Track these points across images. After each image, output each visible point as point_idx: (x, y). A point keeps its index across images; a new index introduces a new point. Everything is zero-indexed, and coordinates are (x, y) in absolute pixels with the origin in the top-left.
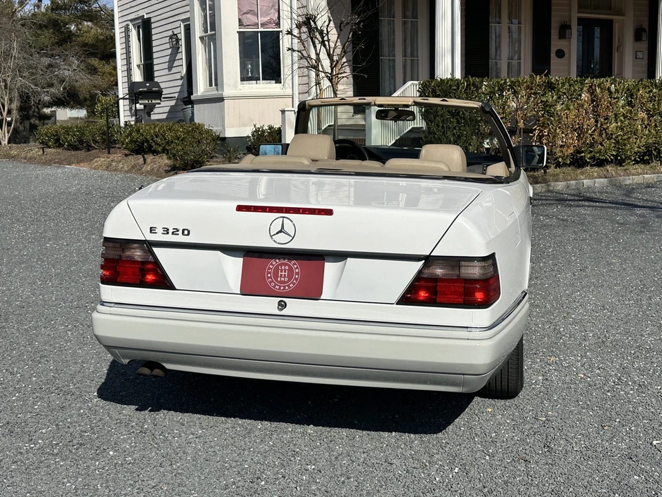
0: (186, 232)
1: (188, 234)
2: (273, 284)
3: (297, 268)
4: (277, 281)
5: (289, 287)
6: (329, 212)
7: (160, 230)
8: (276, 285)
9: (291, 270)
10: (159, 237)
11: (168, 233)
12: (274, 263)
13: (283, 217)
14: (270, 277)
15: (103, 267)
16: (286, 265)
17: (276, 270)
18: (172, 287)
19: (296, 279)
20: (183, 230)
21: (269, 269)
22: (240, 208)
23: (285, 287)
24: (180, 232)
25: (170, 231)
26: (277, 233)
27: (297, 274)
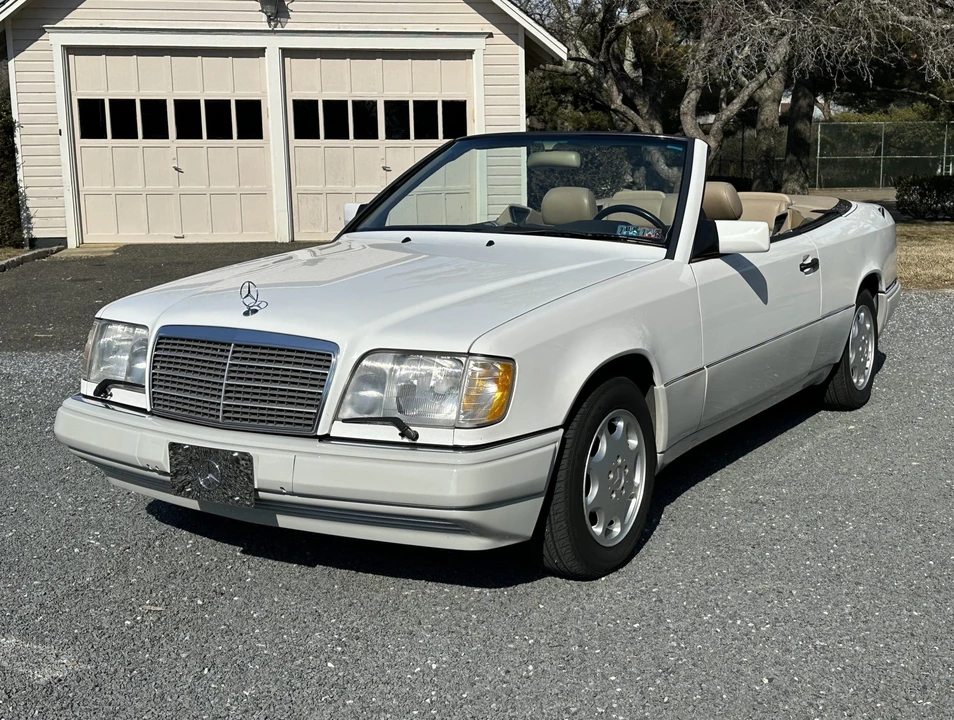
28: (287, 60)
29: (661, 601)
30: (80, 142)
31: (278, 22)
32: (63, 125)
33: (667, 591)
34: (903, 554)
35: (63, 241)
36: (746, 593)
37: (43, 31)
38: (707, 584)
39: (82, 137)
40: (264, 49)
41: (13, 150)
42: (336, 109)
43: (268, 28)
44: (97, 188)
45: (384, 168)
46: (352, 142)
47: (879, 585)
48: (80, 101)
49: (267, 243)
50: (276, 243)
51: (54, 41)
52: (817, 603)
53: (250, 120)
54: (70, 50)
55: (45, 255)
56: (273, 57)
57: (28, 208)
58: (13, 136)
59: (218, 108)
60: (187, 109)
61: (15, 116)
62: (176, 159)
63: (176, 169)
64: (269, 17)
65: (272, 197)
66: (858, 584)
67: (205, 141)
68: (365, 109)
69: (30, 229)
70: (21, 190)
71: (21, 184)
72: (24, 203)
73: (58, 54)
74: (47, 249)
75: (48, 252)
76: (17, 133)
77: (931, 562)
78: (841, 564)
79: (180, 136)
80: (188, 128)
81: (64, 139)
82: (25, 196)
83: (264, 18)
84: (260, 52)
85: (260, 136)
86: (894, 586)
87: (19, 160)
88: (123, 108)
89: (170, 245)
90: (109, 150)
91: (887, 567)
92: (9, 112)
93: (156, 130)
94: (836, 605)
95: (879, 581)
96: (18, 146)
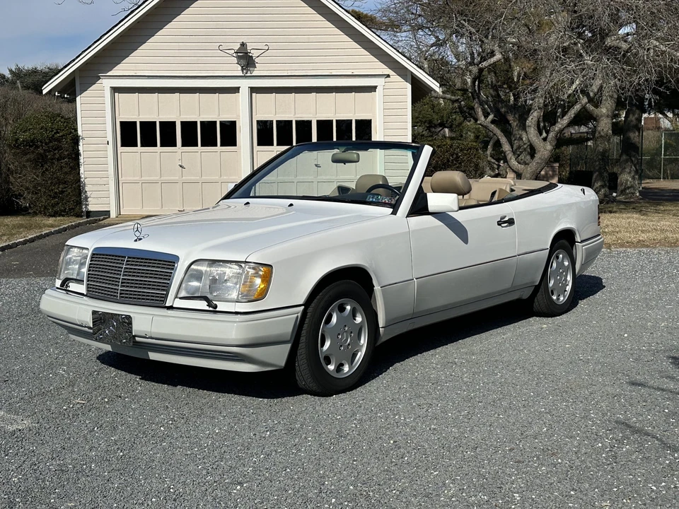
28: (254, 94)
30: (121, 149)
31: (248, 70)
32: (110, 138)
35: (107, 213)
37: (99, 78)
39: (122, 146)
40: (238, 88)
41: (78, 154)
42: (284, 125)
43: (241, 74)
44: (130, 179)
45: (316, 165)
48: (121, 122)
51: (106, 84)
53: (229, 134)
54: (115, 90)
55: (96, 221)
56: (244, 93)
57: (86, 192)
58: (78, 145)
59: (209, 127)
60: (189, 127)
61: (80, 132)
62: (181, 159)
63: (181, 166)
64: (242, 67)
67: (199, 148)
68: (304, 126)
69: (87, 205)
70: (82, 180)
71: (82, 176)
72: (84, 188)
73: (108, 93)
74: (98, 218)
75: (96, 220)
76: (81, 143)
79: (184, 145)
80: (189, 139)
81: (111, 146)
82: (85, 184)
83: (240, 68)
84: (236, 90)
85: (235, 144)
87: (81, 161)
88: (148, 127)
90: (138, 154)
92: (76, 130)
93: (169, 141)
96: (81, 151)
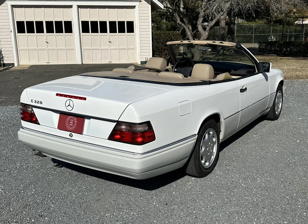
0: (41, 103)
1: (42, 104)
2: (68, 126)
3: (76, 121)
4: (69, 125)
5: (73, 128)
6: (85, 99)
7: (34, 101)
8: (69, 127)
9: (74, 121)
10: (33, 104)
11: (36, 103)
12: (69, 118)
13: (70, 100)
14: (67, 124)
15: (21, 114)
16: (73, 119)
17: (69, 121)
18: (39, 124)
19: (75, 125)
20: (40, 102)
21: (67, 120)
22: (57, 95)
23: (71, 128)
24: (39, 103)
25: (37, 102)
26: (68, 106)
27: (76, 123)
28: (79, 9)
29: (197, 218)
30: (17, 34)
32: (12, 29)
33: (199, 212)
34: (278, 193)
35: (13, 64)
36: (226, 213)
37: (5, 1)
38: (212, 209)
39: (18, 33)
40: (72, 6)
42: (94, 23)
44: (23, 48)
45: (109, 42)
46: (99, 34)
47: (272, 208)
48: (17, 22)
49: (75, 64)
50: (77, 64)
51: (8, 3)
52: (251, 218)
53: (68, 27)
54: (13, 6)
56: (75, 8)
57: (2, 54)
59: (59, 24)
60: (49, 24)
62: (46, 39)
63: (47, 42)
65: (76, 51)
66: (264, 208)
67: (55, 34)
68: (103, 24)
69: (3, 61)
71: (0, 47)
73: (10, 7)
75: (8, 68)
77: (288, 197)
78: (258, 198)
79: (47, 32)
80: (50, 30)
81: (13, 33)
82: (1, 51)
84: (71, 7)
85: (72, 32)
86: (276, 208)
88: (30, 24)
89: (45, 65)
90: (26, 37)
91: (273, 199)
93: (40, 30)
94: (258, 219)
95: (271, 207)
